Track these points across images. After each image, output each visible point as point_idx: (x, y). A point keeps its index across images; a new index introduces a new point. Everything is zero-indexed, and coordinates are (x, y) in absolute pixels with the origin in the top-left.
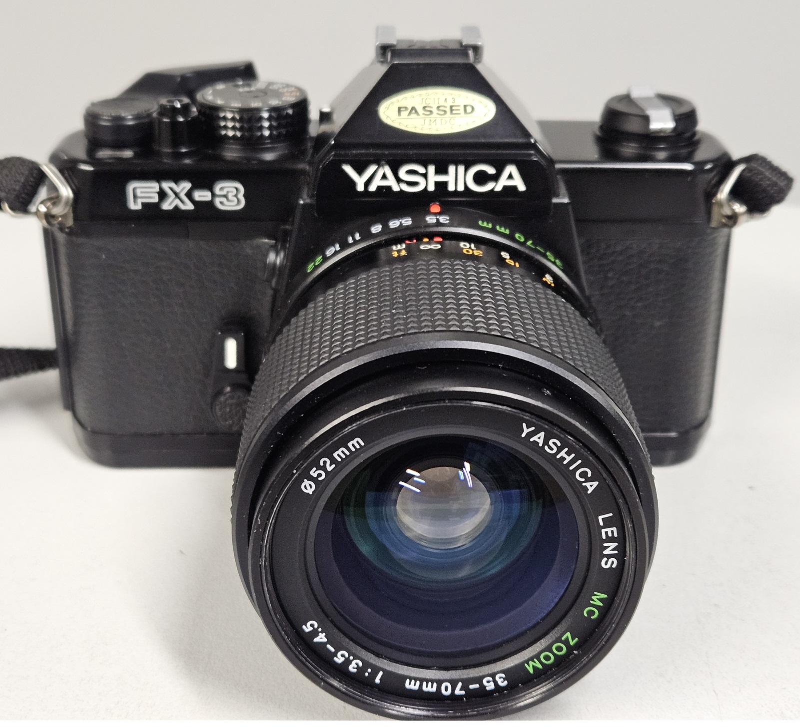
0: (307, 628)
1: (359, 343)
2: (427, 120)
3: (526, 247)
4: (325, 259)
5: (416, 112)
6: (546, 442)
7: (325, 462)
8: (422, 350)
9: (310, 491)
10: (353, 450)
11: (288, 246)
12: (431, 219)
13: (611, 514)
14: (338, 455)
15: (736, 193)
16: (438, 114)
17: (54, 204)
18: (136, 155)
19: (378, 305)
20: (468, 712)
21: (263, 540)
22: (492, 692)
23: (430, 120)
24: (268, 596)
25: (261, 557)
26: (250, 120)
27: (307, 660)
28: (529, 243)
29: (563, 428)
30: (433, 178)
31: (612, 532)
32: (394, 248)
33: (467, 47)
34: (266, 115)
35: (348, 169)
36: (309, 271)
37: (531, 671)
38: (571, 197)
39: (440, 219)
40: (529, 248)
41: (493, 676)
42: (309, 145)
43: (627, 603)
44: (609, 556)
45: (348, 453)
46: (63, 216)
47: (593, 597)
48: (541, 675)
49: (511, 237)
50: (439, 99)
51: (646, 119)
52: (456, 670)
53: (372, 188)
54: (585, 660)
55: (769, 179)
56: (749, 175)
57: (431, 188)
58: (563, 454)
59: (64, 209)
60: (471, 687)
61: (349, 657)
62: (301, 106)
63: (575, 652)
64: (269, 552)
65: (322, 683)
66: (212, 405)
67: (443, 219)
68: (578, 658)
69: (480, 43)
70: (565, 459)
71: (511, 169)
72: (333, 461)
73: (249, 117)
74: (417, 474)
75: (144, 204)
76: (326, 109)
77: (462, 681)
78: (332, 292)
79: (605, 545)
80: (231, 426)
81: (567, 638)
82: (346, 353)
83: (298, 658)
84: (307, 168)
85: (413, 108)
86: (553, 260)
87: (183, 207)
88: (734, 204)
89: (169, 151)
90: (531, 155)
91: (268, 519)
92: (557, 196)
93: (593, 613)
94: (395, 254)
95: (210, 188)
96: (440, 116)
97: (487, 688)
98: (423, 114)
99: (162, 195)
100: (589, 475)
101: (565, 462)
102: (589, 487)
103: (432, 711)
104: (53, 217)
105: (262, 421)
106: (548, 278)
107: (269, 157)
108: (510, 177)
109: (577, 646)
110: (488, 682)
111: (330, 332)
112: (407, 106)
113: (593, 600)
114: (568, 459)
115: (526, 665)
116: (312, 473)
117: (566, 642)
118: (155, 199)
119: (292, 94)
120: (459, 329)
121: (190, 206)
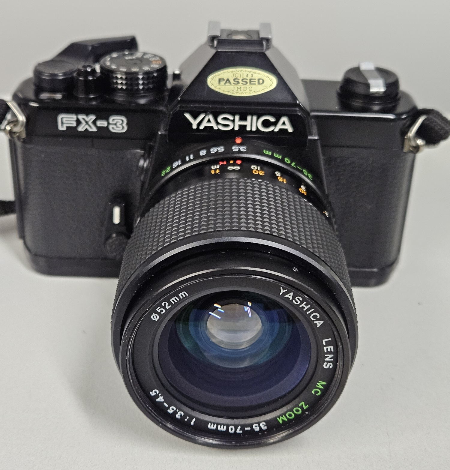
0: (153, 394)
1: (188, 234)
2: (236, 88)
3: (290, 167)
4: (172, 169)
5: (230, 82)
6: (294, 298)
7: (165, 304)
8: (223, 242)
9: (156, 320)
10: (182, 298)
11: (151, 157)
12: (235, 148)
13: (330, 339)
14: (173, 300)
15: (420, 134)
16: (242, 84)
17: (15, 125)
18: (64, 97)
19: (200, 209)
20: (243, 443)
21: (128, 346)
22: (258, 432)
23: (237, 87)
24: (130, 376)
25: (127, 355)
26: (131, 79)
27: (152, 412)
28: (293, 164)
29: (304, 292)
30: (238, 123)
31: (331, 349)
32: (212, 167)
33: (263, 39)
34: (141, 77)
35: (188, 116)
36: (162, 176)
37: (281, 422)
38: (320, 135)
39: (240, 148)
40: (293, 167)
41: (259, 423)
42: (167, 93)
43: (337, 389)
44: (328, 362)
45: (178, 300)
46: (20, 132)
47: (318, 384)
48: (287, 425)
49: (282, 161)
50: (243, 74)
51: (368, 86)
52: (238, 419)
53: (202, 127)
54: (312, 418)
55: (440, 125)
56: (428, 122)
57: (237, 128)
58: (303, 305)
59: (20, 129)
60: (246, 429)
61: (176, 410)
62: (163, 70)
63: (306, 412)
64: (132, 352)
65: (160, 425)
66: (105, 244)
67: (243, 149)
68: (308, 417)
69: (270, 37)
70: (304, 308)
71: (284, 119)
72: (170, 303)
73: (131, 78)
74: (219, 307)
75: (67, 127)
76: (177, 72)
77: (241, 425)
78: (174, 195)
79: (326, 355)
80: (115, 256)
81: (302, 405)
82: (179, 240)
83: (147, 410)
84: (164, 110)
85: (228, 80)
86: (307, 175)
87: (90, 130)
88: (417, 140)
89: (83, 97)
90: (296, 111)
91: (131, 335)
92: (311, 134)
93: (317, 392)
94: (213, 172)
95: (107, 119)
96: (243, 85)
97: (255, 430)
98: (234, 83)
99: (78, 122)
100: (318, 317)
101: (304, 310)
102: (318, 324)
103: (223, 441)
104: (14, 133)
105: (130, 275)
106: (303, 189)
107: (142, 101)
108: (284, 123)
109: (307, 410)
110: (256, 427)
111: (171, 223)
112: (225, 79)
113: (318, 385)
114: (306, 308)
115: (278, 418)
116: (157, 310)
117: (302, 407)
118: (74, 124)
119: (157, 63)
120: (246, 229)
121: (94, 129)
